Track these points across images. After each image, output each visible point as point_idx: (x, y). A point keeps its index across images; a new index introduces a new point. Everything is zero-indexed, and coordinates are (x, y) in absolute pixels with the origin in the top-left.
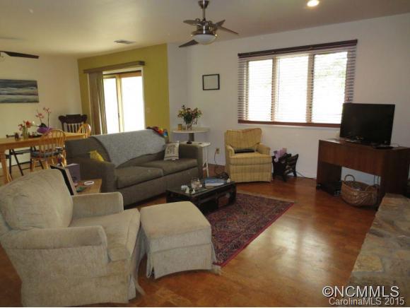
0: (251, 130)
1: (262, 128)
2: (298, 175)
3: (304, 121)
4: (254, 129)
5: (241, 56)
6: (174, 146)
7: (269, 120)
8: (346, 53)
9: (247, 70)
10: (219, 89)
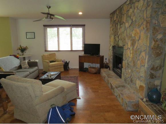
0: (52, 54)
1: (56, 53)
2: (70, 68)
3: (70, 50)
4: (53, 54)
5: (44, 26)
6: (25, 62)
7: (57, 50)
8: (82, 28)
9: (47, 31)
10: (35, 38)
